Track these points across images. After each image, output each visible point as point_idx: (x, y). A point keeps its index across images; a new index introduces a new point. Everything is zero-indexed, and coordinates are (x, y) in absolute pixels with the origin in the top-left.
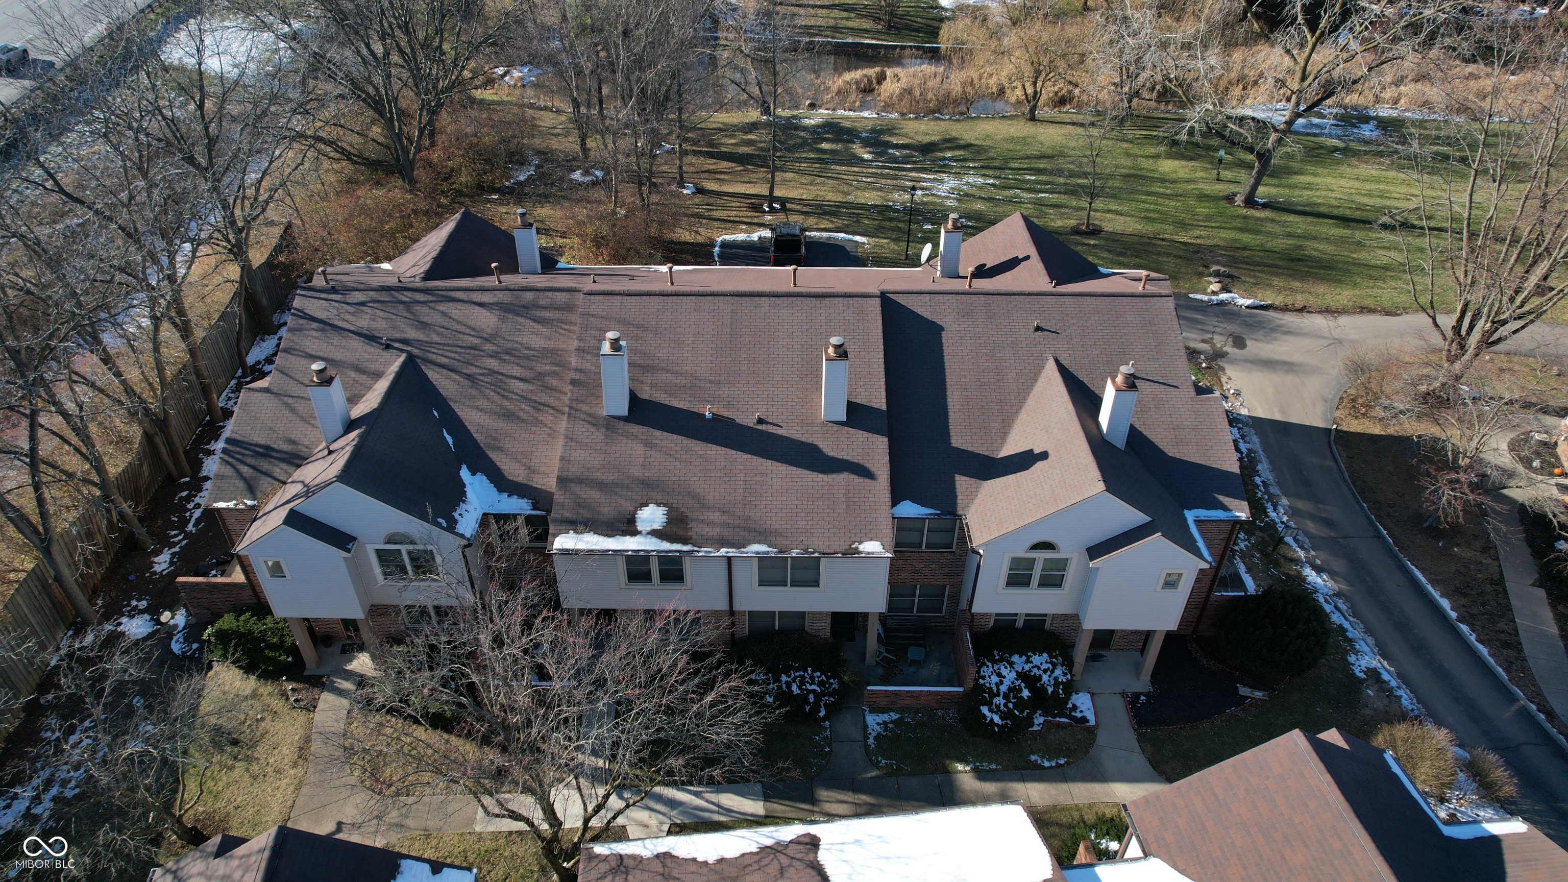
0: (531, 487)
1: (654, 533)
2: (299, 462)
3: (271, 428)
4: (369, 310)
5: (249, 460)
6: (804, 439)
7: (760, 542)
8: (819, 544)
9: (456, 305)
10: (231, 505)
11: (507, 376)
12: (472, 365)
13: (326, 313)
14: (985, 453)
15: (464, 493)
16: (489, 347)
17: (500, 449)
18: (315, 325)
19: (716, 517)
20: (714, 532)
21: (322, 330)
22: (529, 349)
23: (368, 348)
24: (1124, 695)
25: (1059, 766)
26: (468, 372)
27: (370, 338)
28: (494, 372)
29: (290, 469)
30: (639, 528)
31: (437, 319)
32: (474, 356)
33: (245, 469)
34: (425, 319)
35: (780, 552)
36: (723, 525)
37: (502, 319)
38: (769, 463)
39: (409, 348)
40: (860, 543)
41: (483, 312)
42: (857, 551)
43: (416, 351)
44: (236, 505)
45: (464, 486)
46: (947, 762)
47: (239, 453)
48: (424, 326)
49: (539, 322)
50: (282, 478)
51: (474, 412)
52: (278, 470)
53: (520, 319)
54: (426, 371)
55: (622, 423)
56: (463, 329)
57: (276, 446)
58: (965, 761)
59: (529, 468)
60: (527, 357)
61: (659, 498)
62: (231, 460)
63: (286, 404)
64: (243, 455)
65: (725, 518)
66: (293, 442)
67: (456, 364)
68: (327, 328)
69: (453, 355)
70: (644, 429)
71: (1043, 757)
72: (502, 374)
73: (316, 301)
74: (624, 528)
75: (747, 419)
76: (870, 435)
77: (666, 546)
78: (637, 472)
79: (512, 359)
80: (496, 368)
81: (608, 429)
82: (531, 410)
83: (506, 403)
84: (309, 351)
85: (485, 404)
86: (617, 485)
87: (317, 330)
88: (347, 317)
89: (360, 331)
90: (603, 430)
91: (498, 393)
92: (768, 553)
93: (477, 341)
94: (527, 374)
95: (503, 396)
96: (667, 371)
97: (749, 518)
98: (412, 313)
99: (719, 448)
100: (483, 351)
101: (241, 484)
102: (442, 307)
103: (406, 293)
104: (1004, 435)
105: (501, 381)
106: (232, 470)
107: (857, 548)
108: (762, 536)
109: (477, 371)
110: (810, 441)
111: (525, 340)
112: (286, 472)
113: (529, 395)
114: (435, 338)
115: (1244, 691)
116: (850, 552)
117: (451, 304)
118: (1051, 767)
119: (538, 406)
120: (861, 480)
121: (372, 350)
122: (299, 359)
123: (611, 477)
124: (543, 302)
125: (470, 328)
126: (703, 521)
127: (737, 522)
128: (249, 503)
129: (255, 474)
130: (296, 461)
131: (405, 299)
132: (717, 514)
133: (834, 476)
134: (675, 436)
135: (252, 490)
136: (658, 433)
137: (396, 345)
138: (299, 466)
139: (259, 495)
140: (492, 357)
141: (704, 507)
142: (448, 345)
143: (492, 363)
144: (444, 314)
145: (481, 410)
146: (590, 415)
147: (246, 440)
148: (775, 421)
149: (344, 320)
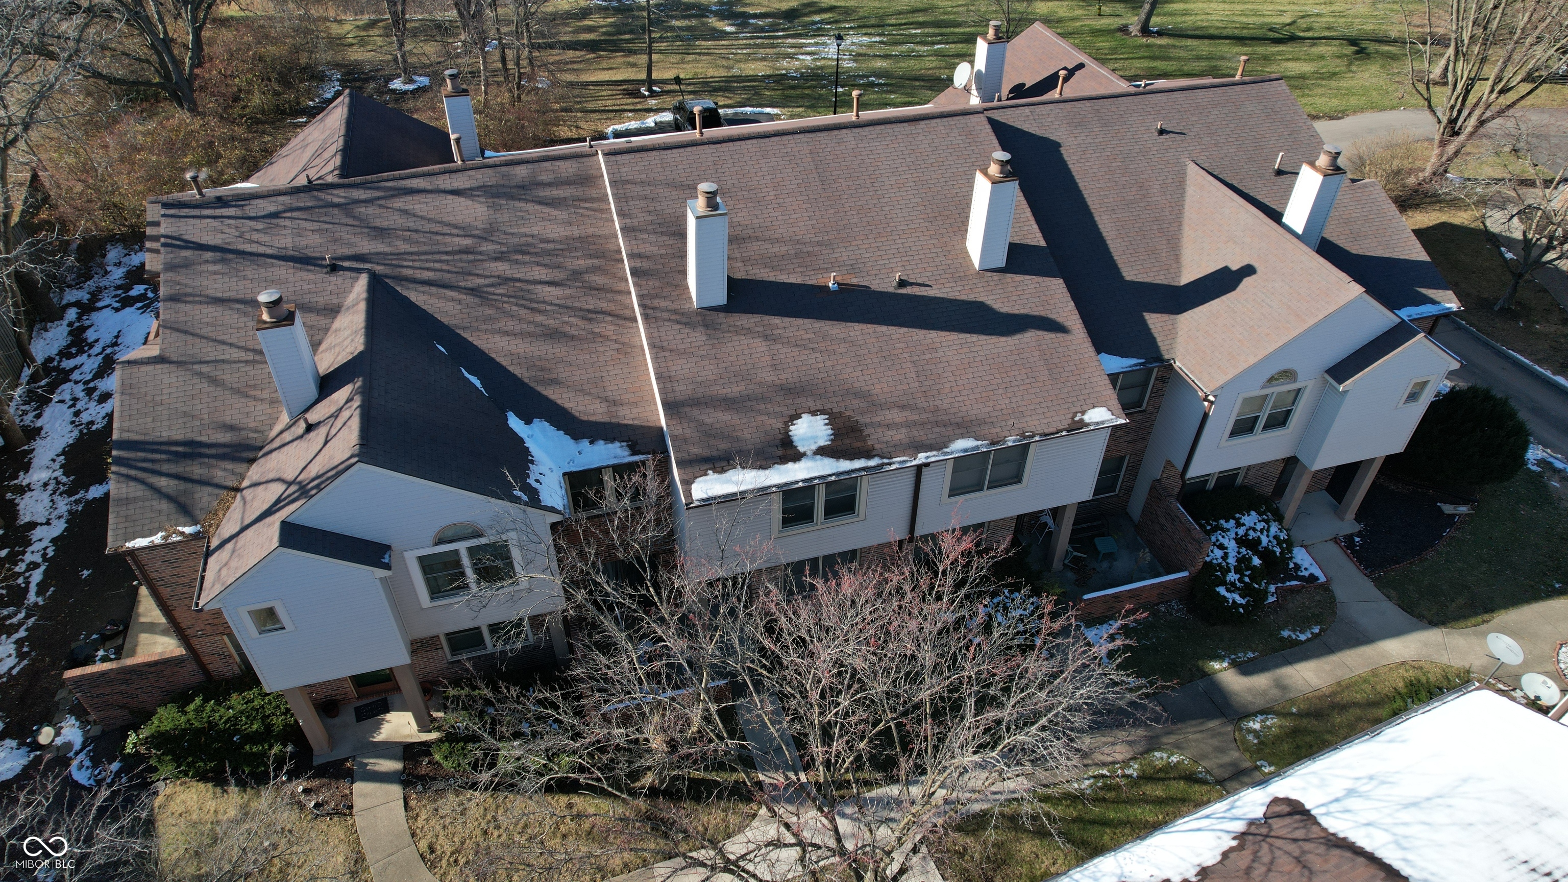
0: (619, 425)
1: (822, 451)
2: (251, 455)
3: (185, 414)
4: (287, 223)
5: (165, 468)
6: (964, 297)
7: (962, 436)
8: (1036, 424)
9: (417, 197)
10: (157, 539)
11: (527, 282)
12: (470, 274)
13: (220, 236)
14: (1165, 282)
15: (527, 451)
16: (487, 247)
17: (555, 382)
18: (209, 255)
19: (896, 416)
20: (900, 436)
21: (223, 261)
22: (548, 241)
23: (304, 275)
24: (1335, 540)
25: (1315, 636)
26: (469, 285)
27: (304, 261)
28: (506, 280)
29: (240, 468)
30: (801, 449)
31: (396, 220)
32: (469, 262)
33: (162, 482)
34: (378, 223)
35: (993, 443)
36: (909, 425)
37: (493, 207)
38: (933, 334)
39: (368, 266)
40: (1083, 413)
41: (461, 202)
42: (1082, 424)
43: (379, 269)
44: (165, 538)
45: (522, 441)
46: (1200, 663)
47: (145, 460)
48: (380, 233)
49: (547, 204)
50: (231, 483)
51: (497, 338)
52: (221, 472)
53: (518, 204)
54: (405, 293)
55: (722, 315)
56: (438, 228)
57: (204, 439)
58: (1221, 658)
59: (606, 400)
60: (549, 253)
61: (810, 404)
62: (133, 472)
63: (200, 374)
64: (153, 461)
65: (907, 413)
66: (232, 428)
67: (447, 276)
68: (230, 256)
69: (437, 265)
70: (756, 318)
71: (1294, 631)
72: (519, 280)
73: (197, 221)
74: (780, 452)
75: (885, 283)
76: (1040, 279)
77: (845, 465)
78: (768, 376)
79: (527, 258)
80: (508, 273)
81: (706, 326)
82: (581, 323)
83: (540, 318)
84: (211, 292)
85: (511, 325)
86: (749, 398)
87: (215, 262)
88: (255, 236)
89: (283, 253)
90: (701, 329)
91: (524, 307)
92: (977, 447)
93: (468, 242)
94: (558, 275)
95: (532, 309)
96: (757, 239)
97: (937, 410)
98: (354, 217)
99: (864, 326)
100: (481, 253)
101: (165, 505)
102: (399, 203)
103: (335, 192)
104: (1177, 258)
105: (522, 290)
106: (140, 487)
107: (1082, 420)
108: (965, 428)
109: (481, 281)
110: (971, 297)
111: (535, 230)
112: (233, 473)
113: (569, 303)
114: (403, 247)
115: (1448, 509)
116: (1077, 427)
117: (409, 198)
118: (1308, 640)
119: (589, 315)
120: (1053, 335)
121: (311, 276)
122: (197, 307)
123: (736, 389)
124: (544, 178)
125: (449, 225)
126: (880, 425)
127: (924, 416)
128: (188, 530)
129: (182, 486)
130: (246, 455)
131: (336, 200)
132: (895, 411)
133: (1019, 336)
134: (800, 321)
135: (186, 512)
136: (776, 320)
137: (346, 264)
138: (252, 461)
139: (201, 517)
140: (496, 259)
141: (876, 405)
142: (426, 253)
143: (502, 268)
144: (405, 212)
145: (507, 333)
146: (675, 312)
147: (148, 438)
148: (920, 281)
149: (252, 242)
